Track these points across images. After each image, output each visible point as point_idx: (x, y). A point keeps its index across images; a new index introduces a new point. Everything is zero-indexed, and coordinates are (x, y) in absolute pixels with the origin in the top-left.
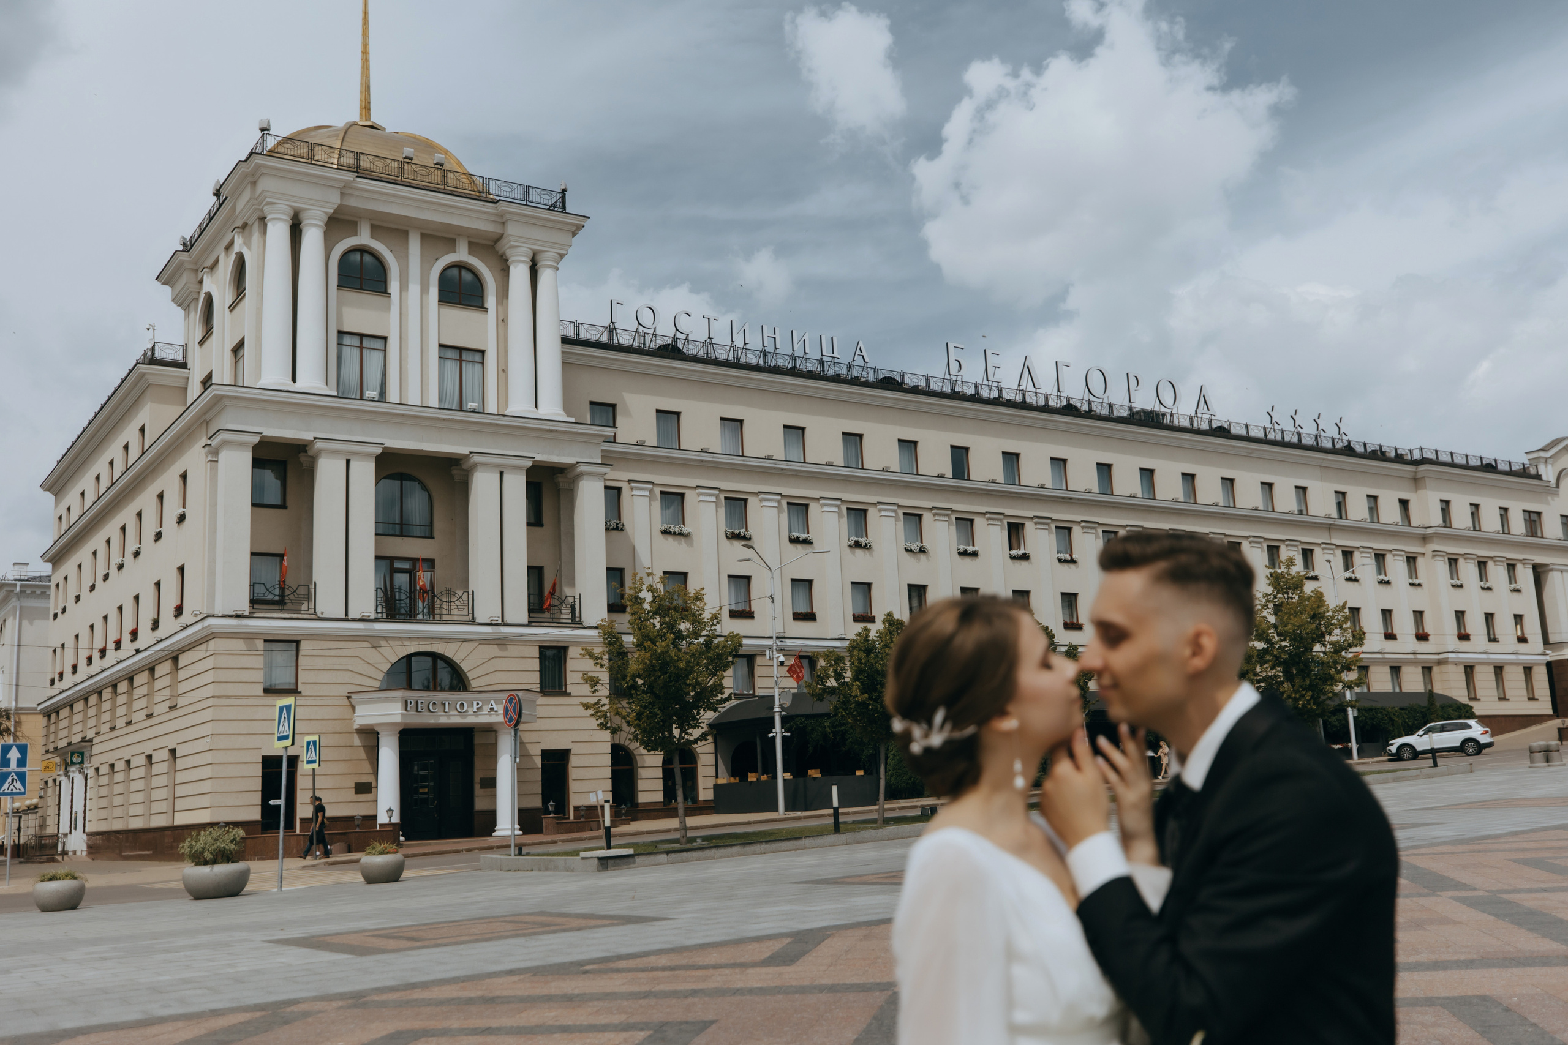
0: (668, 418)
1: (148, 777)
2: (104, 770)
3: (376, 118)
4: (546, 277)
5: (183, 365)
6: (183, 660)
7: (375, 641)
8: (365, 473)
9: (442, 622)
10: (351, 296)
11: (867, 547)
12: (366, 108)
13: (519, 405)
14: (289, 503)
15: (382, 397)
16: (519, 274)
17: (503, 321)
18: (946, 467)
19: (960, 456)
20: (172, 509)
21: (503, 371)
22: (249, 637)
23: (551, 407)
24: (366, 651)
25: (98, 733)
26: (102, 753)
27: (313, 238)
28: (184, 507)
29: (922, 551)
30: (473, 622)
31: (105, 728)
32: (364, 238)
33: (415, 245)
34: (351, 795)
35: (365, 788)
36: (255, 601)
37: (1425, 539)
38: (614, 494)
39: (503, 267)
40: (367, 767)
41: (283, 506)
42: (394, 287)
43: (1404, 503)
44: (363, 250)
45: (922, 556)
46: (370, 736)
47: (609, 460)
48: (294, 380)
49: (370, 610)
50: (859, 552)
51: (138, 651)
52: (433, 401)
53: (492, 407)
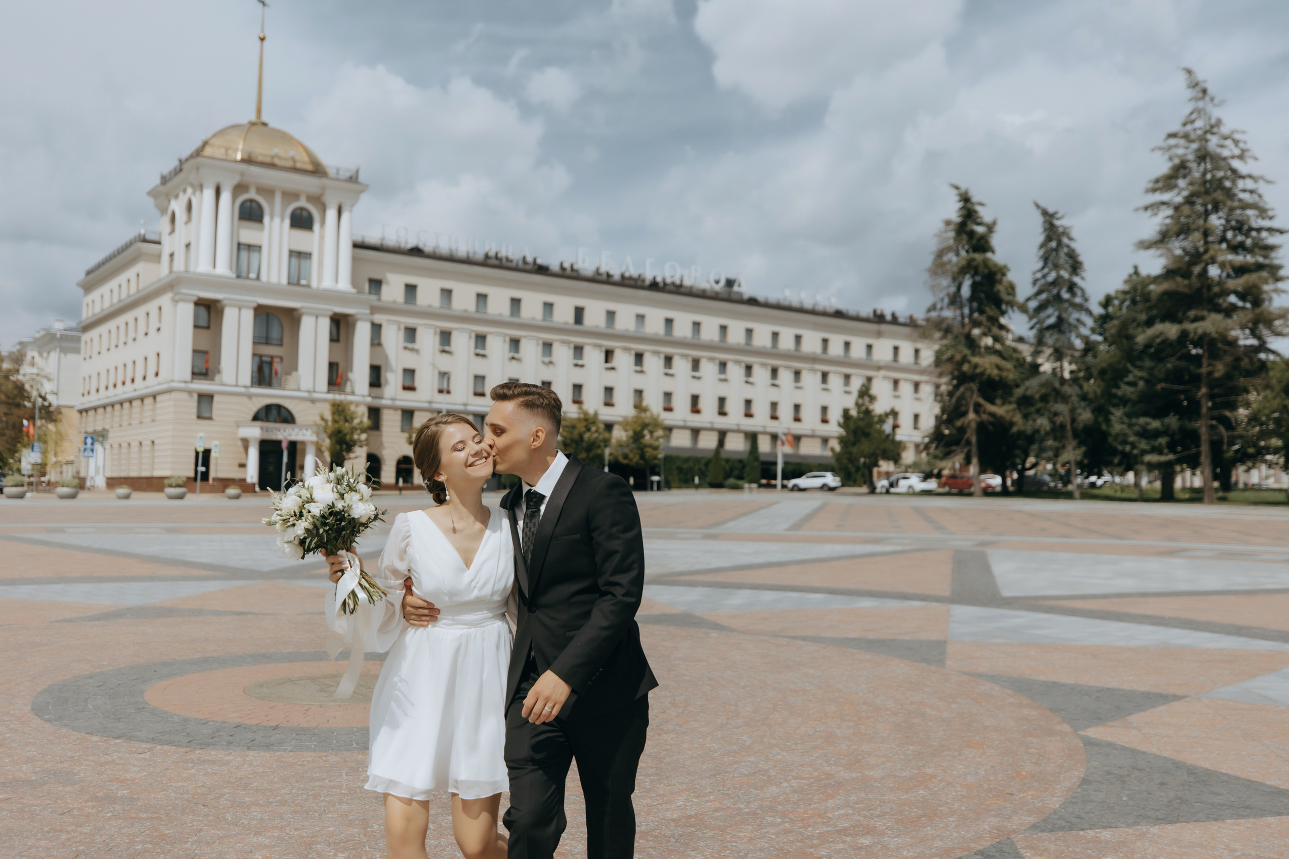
0: (411, 289)
1: (140, 452)
2: (116, 446)
3: (265, 118)
4: (345, 216)
5: (159, 243)
6: (159, 398)
7: (250, 396)
8: (248, 316)
9: (284, 389)
10: (245, 224)
11: (518, 360)
12: (259, 112)
13: (327, 283)
14: (212, 326)
15: (258, 278)
16: (331, 214)
17: (322, 237)
18: (570, 318)
19: (579, 313)
20: (154, 324)
21: (321, 264)
22: (190, 392)
23: (344, 284)
24: (245, 400)
25: (112, 427)
26: (114, 437)
27: (226, 197)
28: (160, 321)
29: (551, 363)
30: (299, 390)
31: (116, 425)
32: (252, 195)
33: (278, 199)
34: (237, 468)
35: (243, 466)
36: (194, 374)
37: (879, 368)
38: (376, 328)
39: (323, 209)
40: (244, 455)
41: (208, 328)
42: (266, 219)
43: (869, 347)
44: (251, 201)
45: (551, 366)
46: (246, 443)
47: (374, 310)
48: (214, 267)
49: (248, 381)
50: (514, 362)
51: (135, 390)
52: (284, 281)
53: (314, 284)
